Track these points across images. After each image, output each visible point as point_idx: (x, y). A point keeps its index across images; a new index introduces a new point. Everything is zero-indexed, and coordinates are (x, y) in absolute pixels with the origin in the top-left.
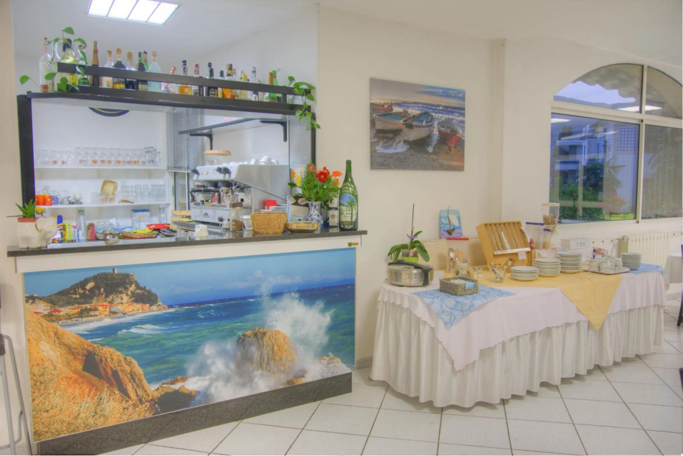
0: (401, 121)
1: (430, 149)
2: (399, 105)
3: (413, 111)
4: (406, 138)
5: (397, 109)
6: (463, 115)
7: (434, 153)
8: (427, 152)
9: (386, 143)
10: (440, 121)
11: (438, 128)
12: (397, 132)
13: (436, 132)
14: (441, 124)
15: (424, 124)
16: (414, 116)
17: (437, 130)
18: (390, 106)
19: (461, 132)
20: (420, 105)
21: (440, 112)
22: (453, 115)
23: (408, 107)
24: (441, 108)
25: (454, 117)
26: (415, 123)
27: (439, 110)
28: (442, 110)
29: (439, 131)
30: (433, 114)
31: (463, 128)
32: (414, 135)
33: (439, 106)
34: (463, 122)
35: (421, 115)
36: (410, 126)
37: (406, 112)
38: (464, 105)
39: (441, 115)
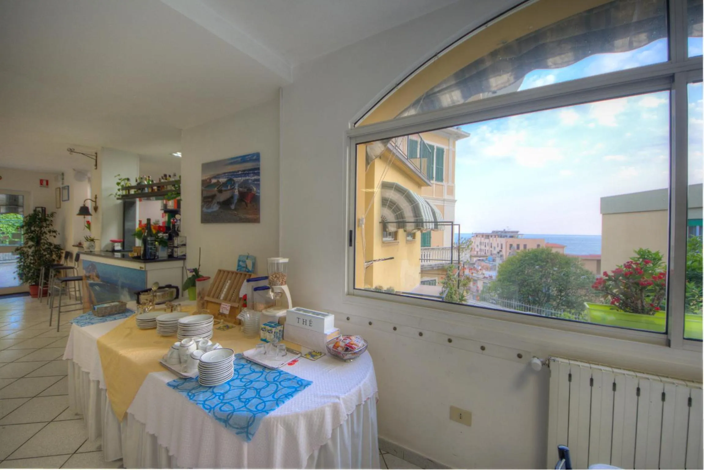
0: (216, 189)
1: (233, 207)
2: (215, 177)
3: (223, 180)
4: (218, 201)
5: (214, 181)
6: (258, 174)
7: (235, 209)
8: (230, 209)
9: (208, 205)
10: (240, 183)
11: (238, 189)
12: (213, 197)
13: (236, 192)
14: (240, 186)
15: (229, 187)
16: (223, 183)
17: (237, 191)
18: (210, 179)
19: (255, 189)
20: (227, 174)
21: (240, 176)
22: (249, 176)
23: (219, 178)
24: (240, 173)
25: (250, 178)
26: (223, 189)
27: (239, 175)
28: (241, 174)
29: (239, 191)
30: (235, 179)
31: (258, 186)
32: (222, 197)
33: (238, 171)
34: (258, 180)
35: (227, 181)
36: (220, 191)
37: (218, 181)
38: (259, 165)
39: (240, 178)
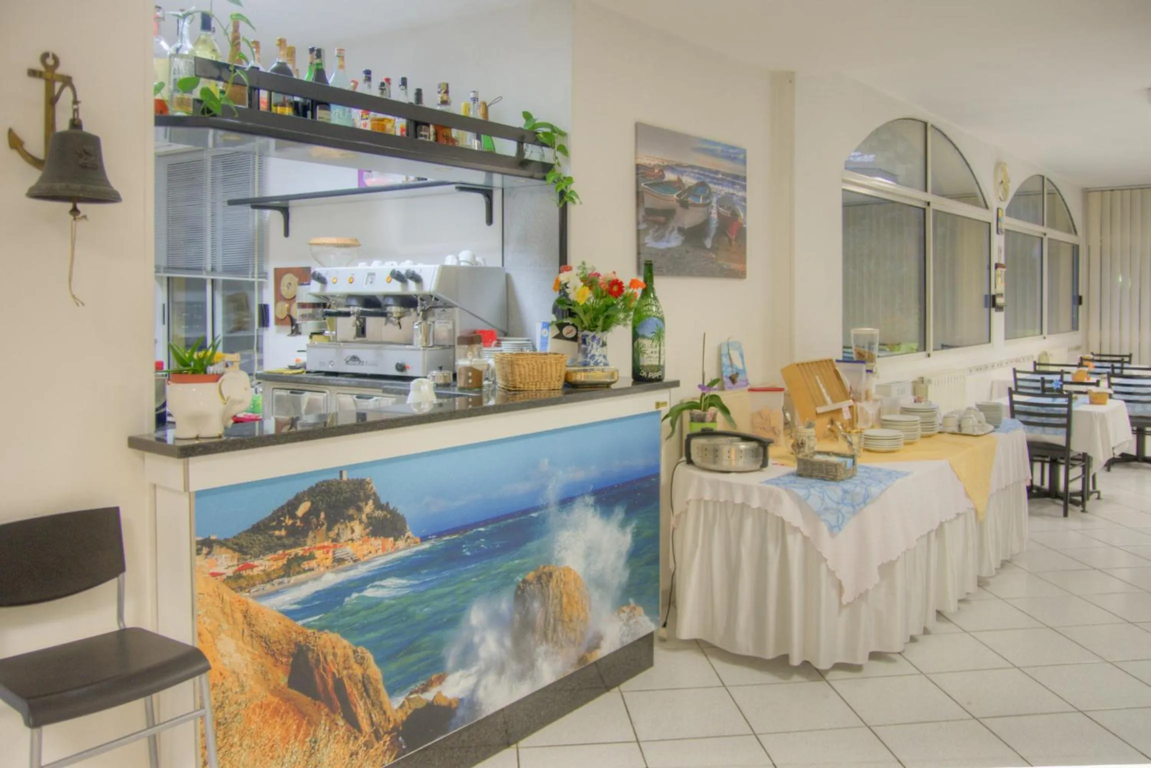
0: (675, 196)
1: (708, 243)
2: (671, 168)
3: (689, 181)
4: (680, 225)
5: (670, 176)
6: (744, 188)
7: (713, 249)
8: (703, 247)
9: (657, 230)
10: (720, 196)
11: (717, 208)
12: (669, 213)
13: (714, 216)
14: (720, 203)
15: (701, 201)
16: (690, 188)
17: (715, 211)
18: (663, 169)
19: (742, 214)
20: (696, 171)
21: (719, 182)
22: (734, 188)
23: (682, 173)
24: (720, 176)
25: (735, 192)
26: (691, 200)
27: (718, 179)
28: (722, 179)
29: (719, 213)
30: (711, 185)
31: (744, 208)
32: (690, 219)
33: (717, 172)
34: (744, 200)
35: (697, 184)
36: (684, 205)
37: (680, 180)
38: (745, 172)
39: (720, 188)
